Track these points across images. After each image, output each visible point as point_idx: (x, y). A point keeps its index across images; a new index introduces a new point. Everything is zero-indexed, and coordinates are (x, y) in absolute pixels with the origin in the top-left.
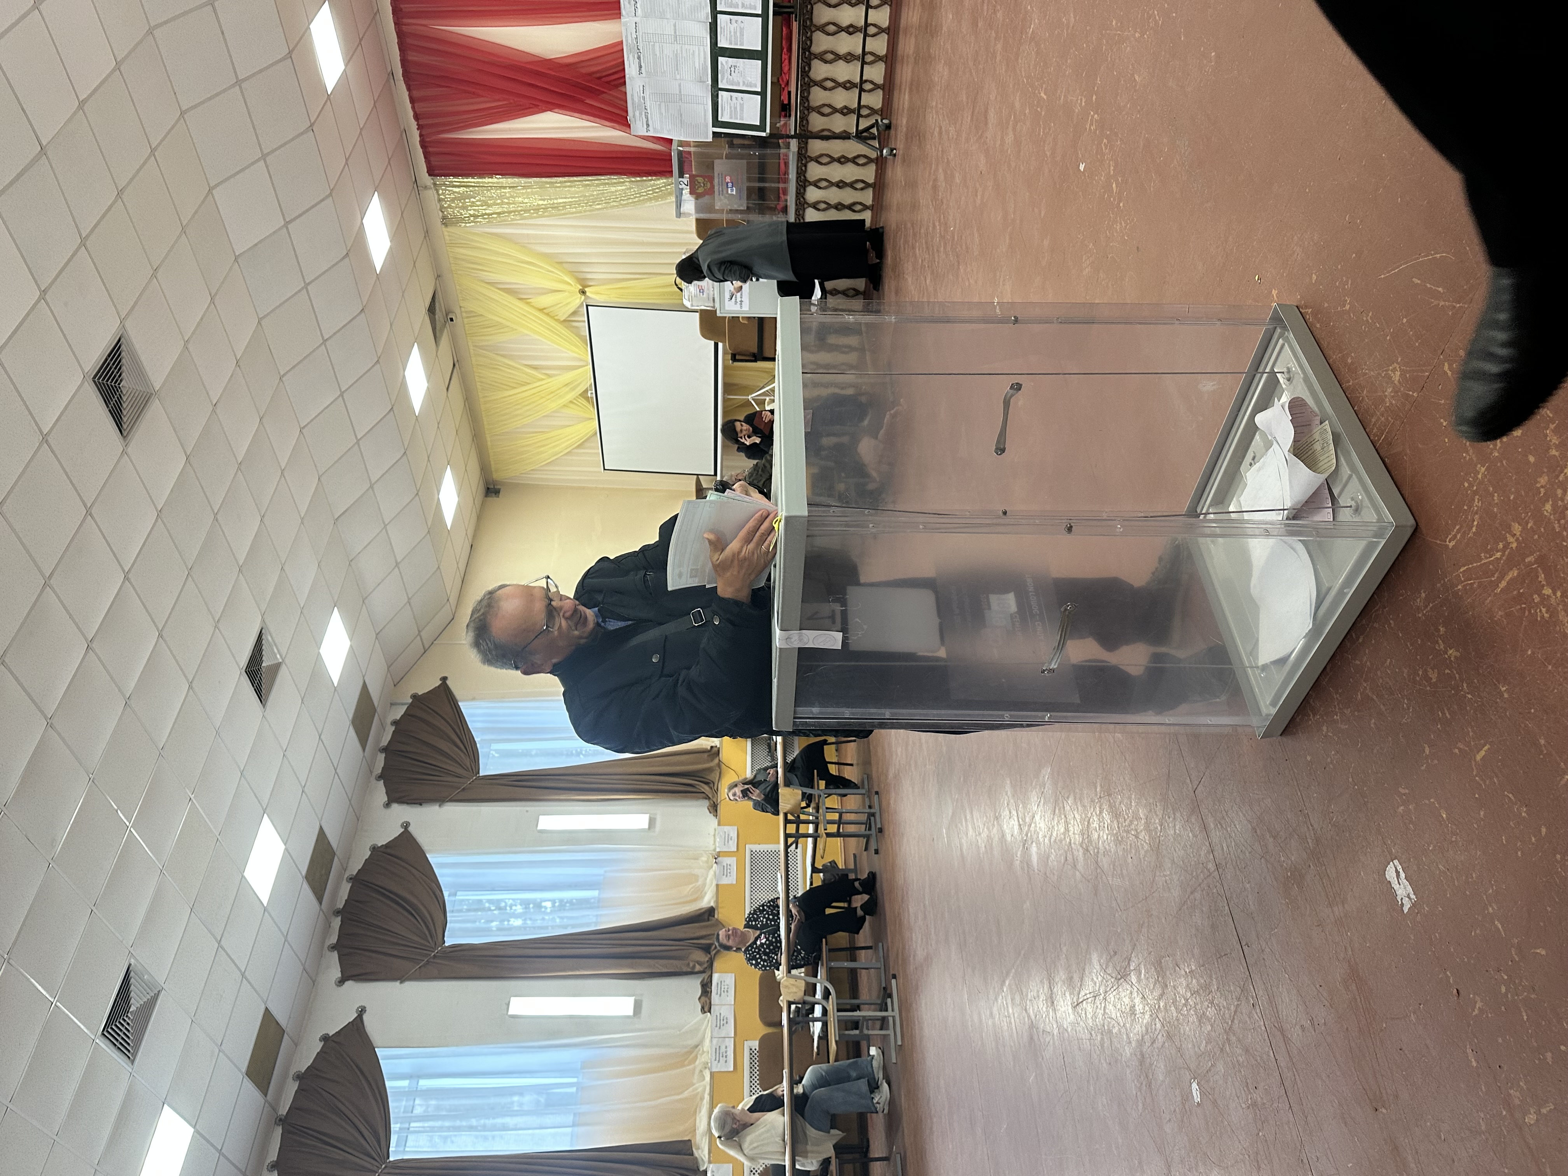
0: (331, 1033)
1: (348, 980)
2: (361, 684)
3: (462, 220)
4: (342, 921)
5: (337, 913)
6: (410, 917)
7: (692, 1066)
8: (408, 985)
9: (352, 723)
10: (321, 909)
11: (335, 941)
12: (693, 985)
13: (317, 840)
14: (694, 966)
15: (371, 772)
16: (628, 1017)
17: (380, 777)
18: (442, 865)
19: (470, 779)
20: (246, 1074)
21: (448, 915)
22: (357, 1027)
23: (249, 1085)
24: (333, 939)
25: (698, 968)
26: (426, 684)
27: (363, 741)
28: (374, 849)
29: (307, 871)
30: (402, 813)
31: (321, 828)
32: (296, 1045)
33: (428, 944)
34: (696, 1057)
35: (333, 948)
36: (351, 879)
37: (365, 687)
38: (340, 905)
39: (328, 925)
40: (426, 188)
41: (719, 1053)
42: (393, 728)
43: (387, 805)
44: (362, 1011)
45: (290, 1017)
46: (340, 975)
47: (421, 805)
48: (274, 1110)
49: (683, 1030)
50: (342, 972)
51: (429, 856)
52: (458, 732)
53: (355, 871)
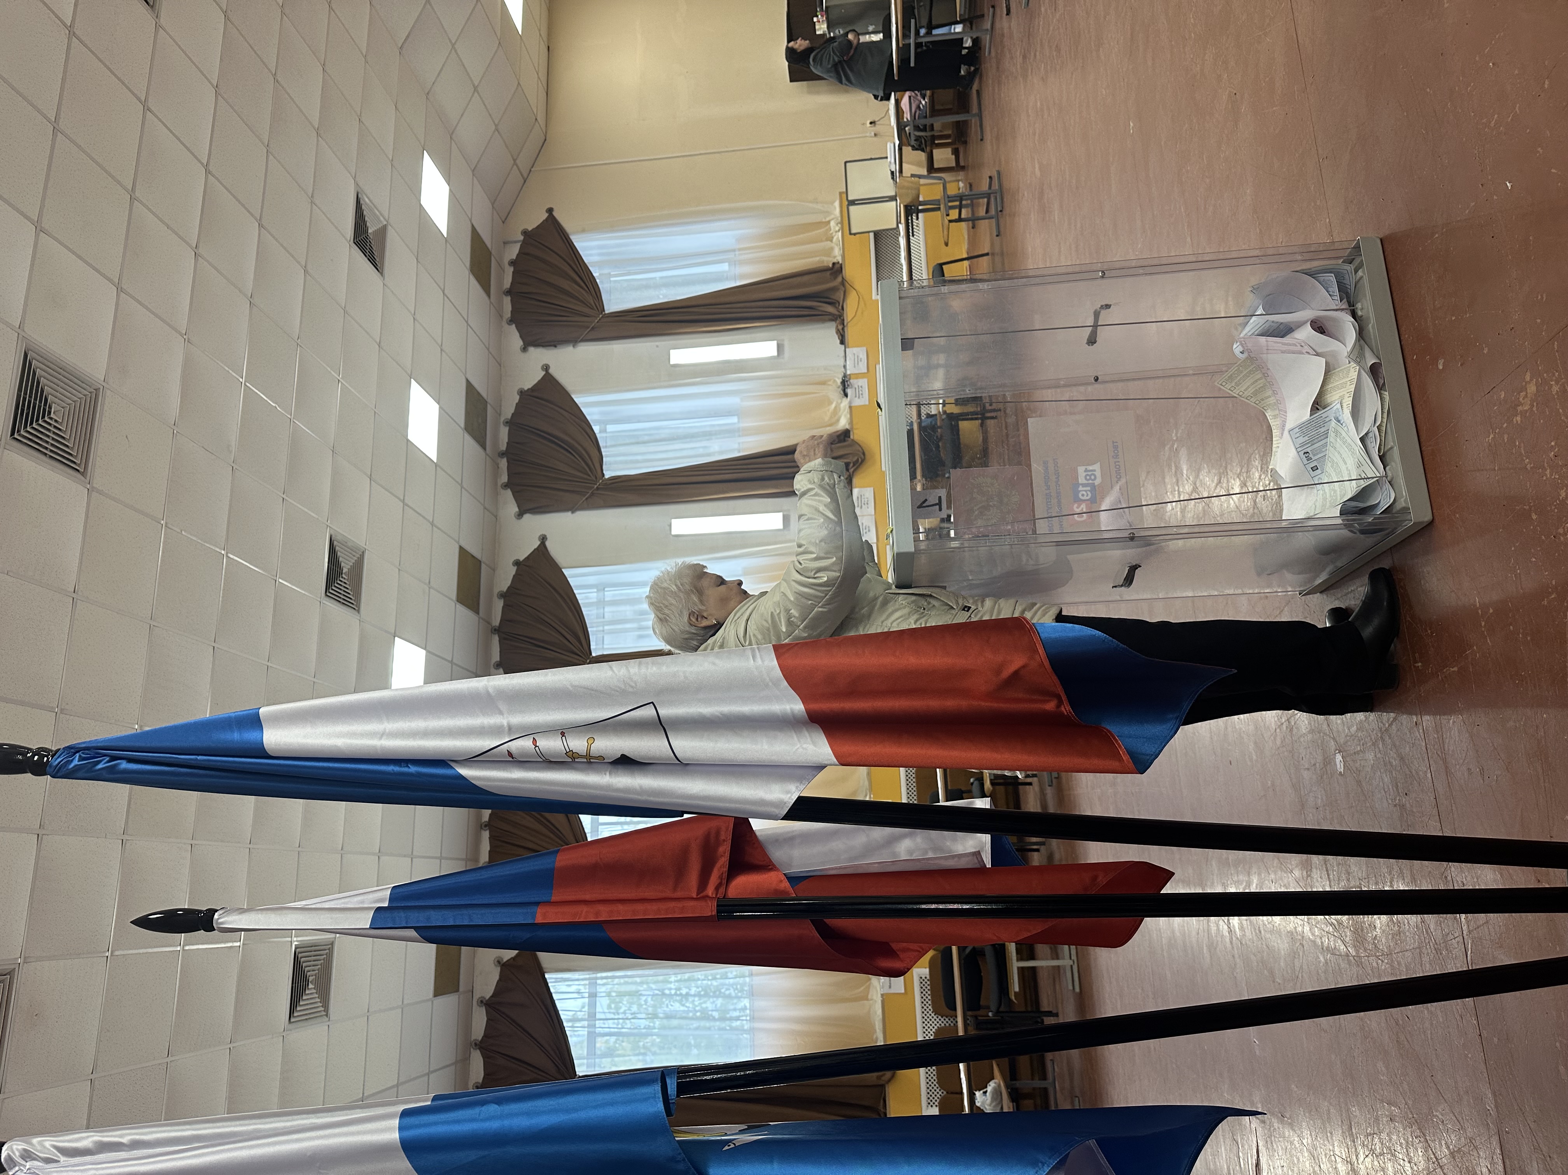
0: (522, 559)
1: (526, 513)
2: (470, 229)
4: (508, 462)
5: (502, 454)
6: (568, 455)
8: (580, 514)
9: (471, 271)
10: (487, 454)
11: (506, 480)
13: (467, 393)
15: (501, 317)
16: (779, 530)
17: (511, 321)
18: (587, 405)
19: (597, 317)
20: (458, 601)
21: (603, 450)
22: (542, 552)
23: (462, 609)
24: (504, 478)
26: (534, 219)
27: (486, 287)
28: (522, 393)
29: (465, 423)
30: (539, 356)
31: (468, 381)
32: (494, 570)
33: (589, 478)
35: (506, 486)
36: (507, 423)
37: (474, 230)
38: (503, 447)
39: (497, 467)
42: (512, 269)
43: (524, 349)
44: (543, 539)
45: (482, 549)
46: (517, 510)
47: (555, 346)
48: (489, 623)
50: (519, 507)
51: (573, 396)
52: (574, 267)
53: (509, 416)
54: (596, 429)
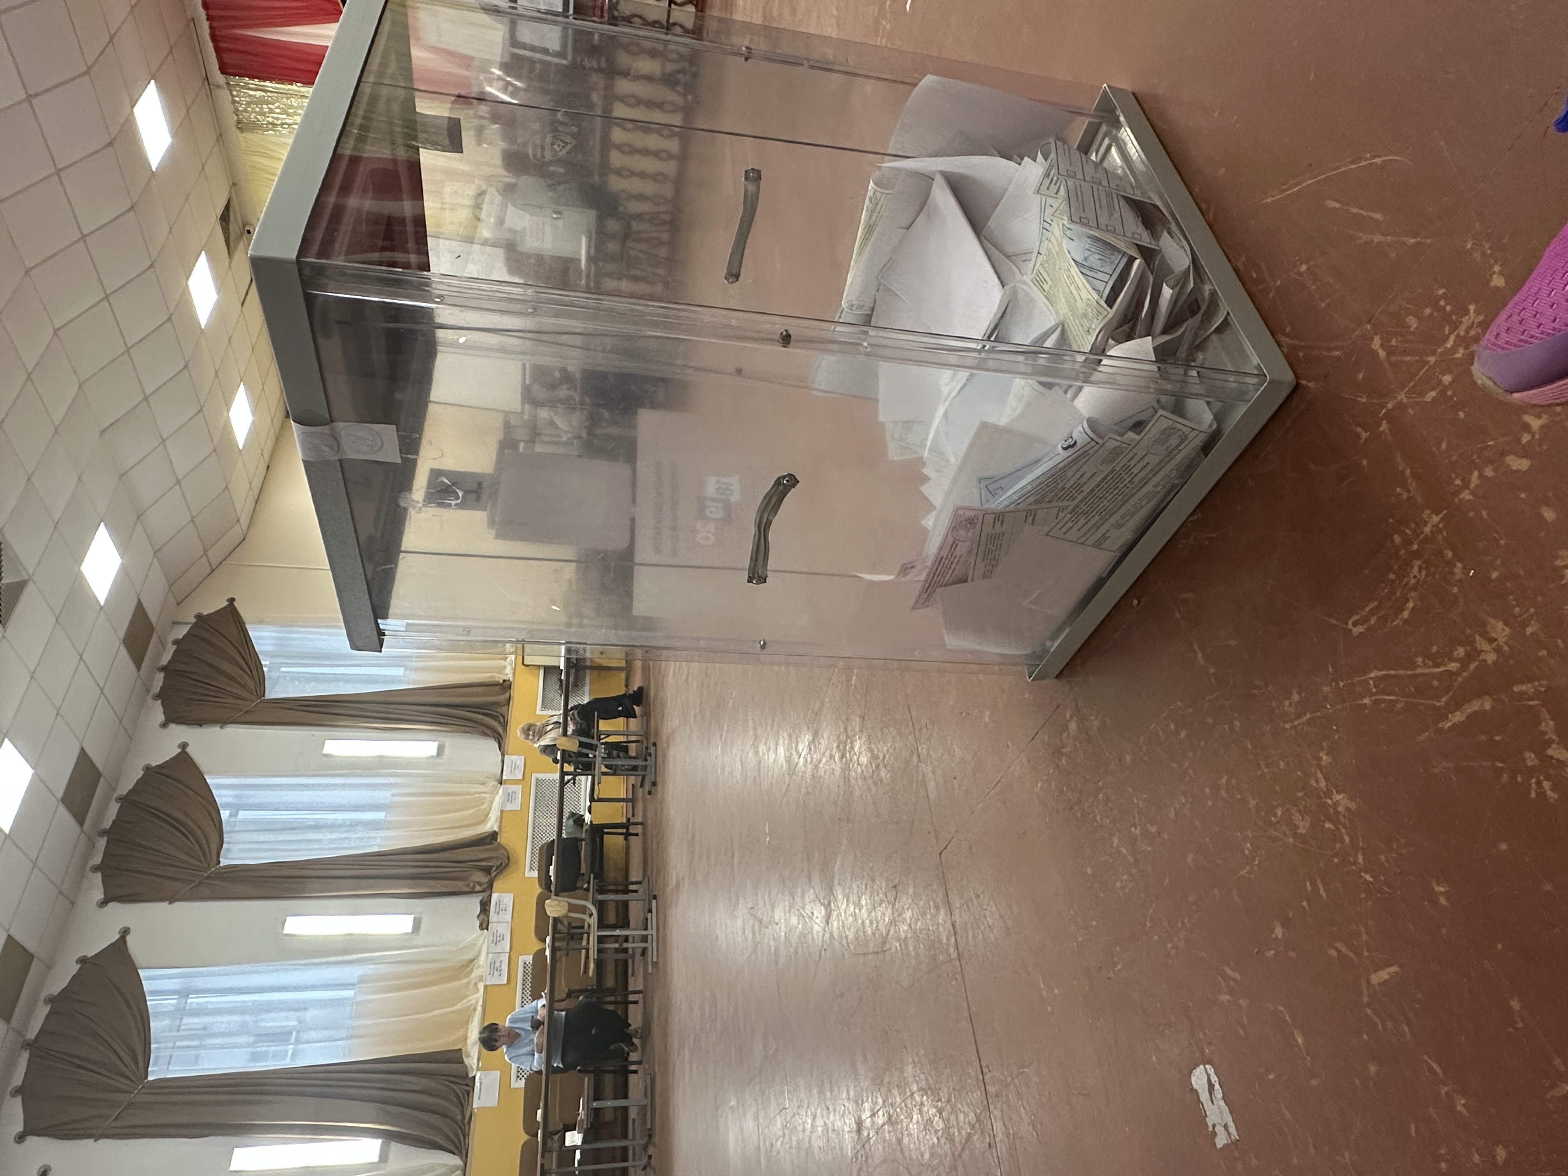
0: (90, 954)
1: (112, 901)
2: (135, 601)
3: (260, 128)
4: (108, 841)
5: (103, 833)
6: (182, 837)
7: (466, 980)
8: (179, 906)
9: (124, 642)
10: (82, 831)
11: (99, 863)
12: (473, 904)
13: (77, 762)
14: (474, 887)
15: (148, 691)
16: (407, 934)
17: (157, 696)
18: (220, 787)
19: (254, 702)
21: (225, 835)
22: (119, 948)
24: (97, 860)
25: (478, 888)
26: (213, 604)
27: (138, 660)
28: (148, 769)
29: (64, 794)
30: (179, 733)
31: (83, 749)
32: (48, 969)
33: (200, 864)
34: (472, 970)
36: (119, 799)
37: (140, 605)
38: (107, 824)
39: (91, 845)
40: (218, 86)
41: (494, 968)
42: (175, 647)
43: (164, 725)
44: (125, 932)
45: (44, 942)
46: (102, 896)
47: (201, 725)
48: (22, 1036)
49: (460, 946)
50: (105, 893)
51: (206, 777)
52: (244, 654)
53: (125, 792)
54: (225, 814)
